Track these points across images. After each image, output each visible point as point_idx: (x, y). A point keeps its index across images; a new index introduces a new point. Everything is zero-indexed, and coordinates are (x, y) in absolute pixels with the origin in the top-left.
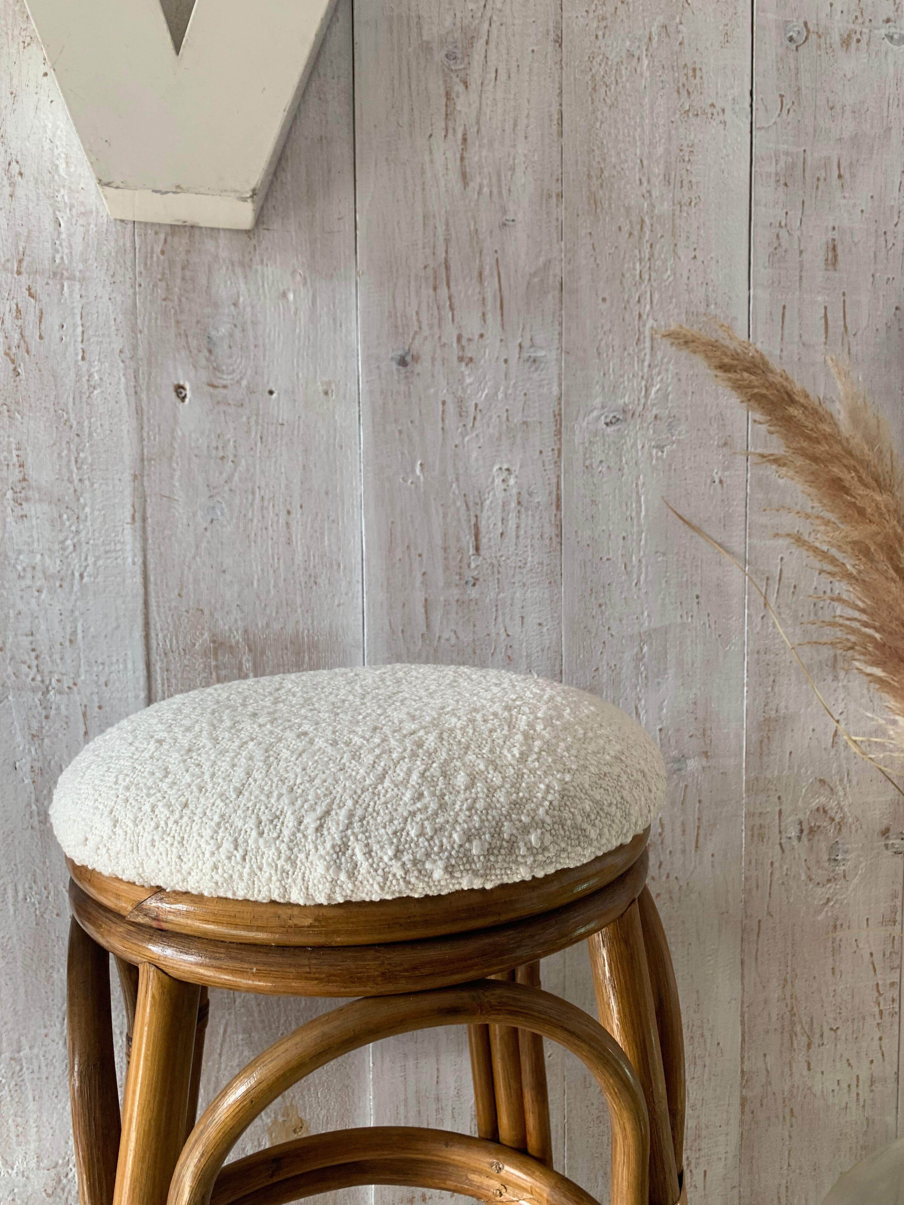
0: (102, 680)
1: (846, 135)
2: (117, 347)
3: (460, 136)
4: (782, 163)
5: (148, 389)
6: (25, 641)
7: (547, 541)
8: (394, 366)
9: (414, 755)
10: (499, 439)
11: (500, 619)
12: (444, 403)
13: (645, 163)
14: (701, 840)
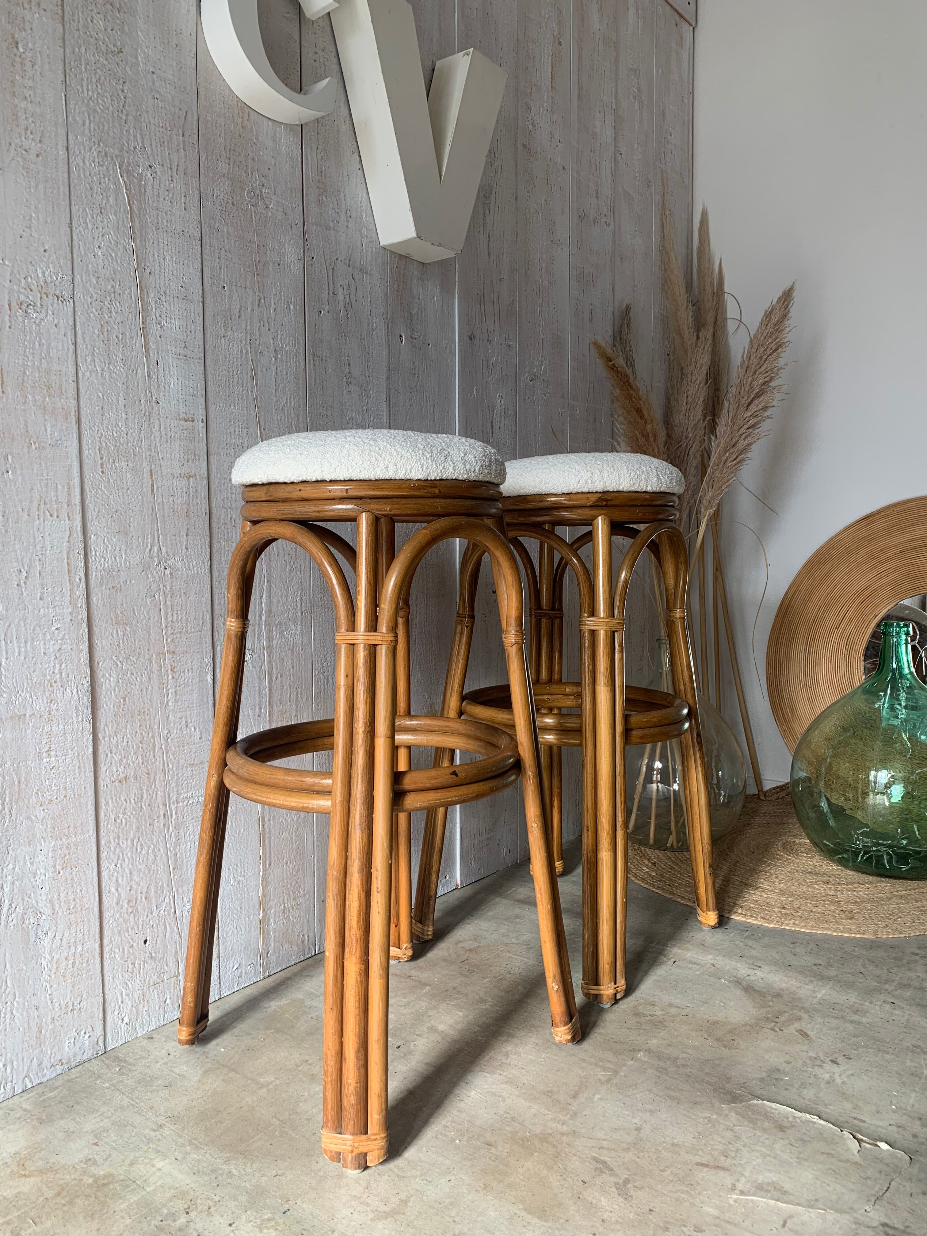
2: (382, 311)
3: (488, 234)
4: (577, 271)
7: (513, 433)
8: (467, 339)
10: (499, 381)
12: (483, 360)
13: (541, 260)
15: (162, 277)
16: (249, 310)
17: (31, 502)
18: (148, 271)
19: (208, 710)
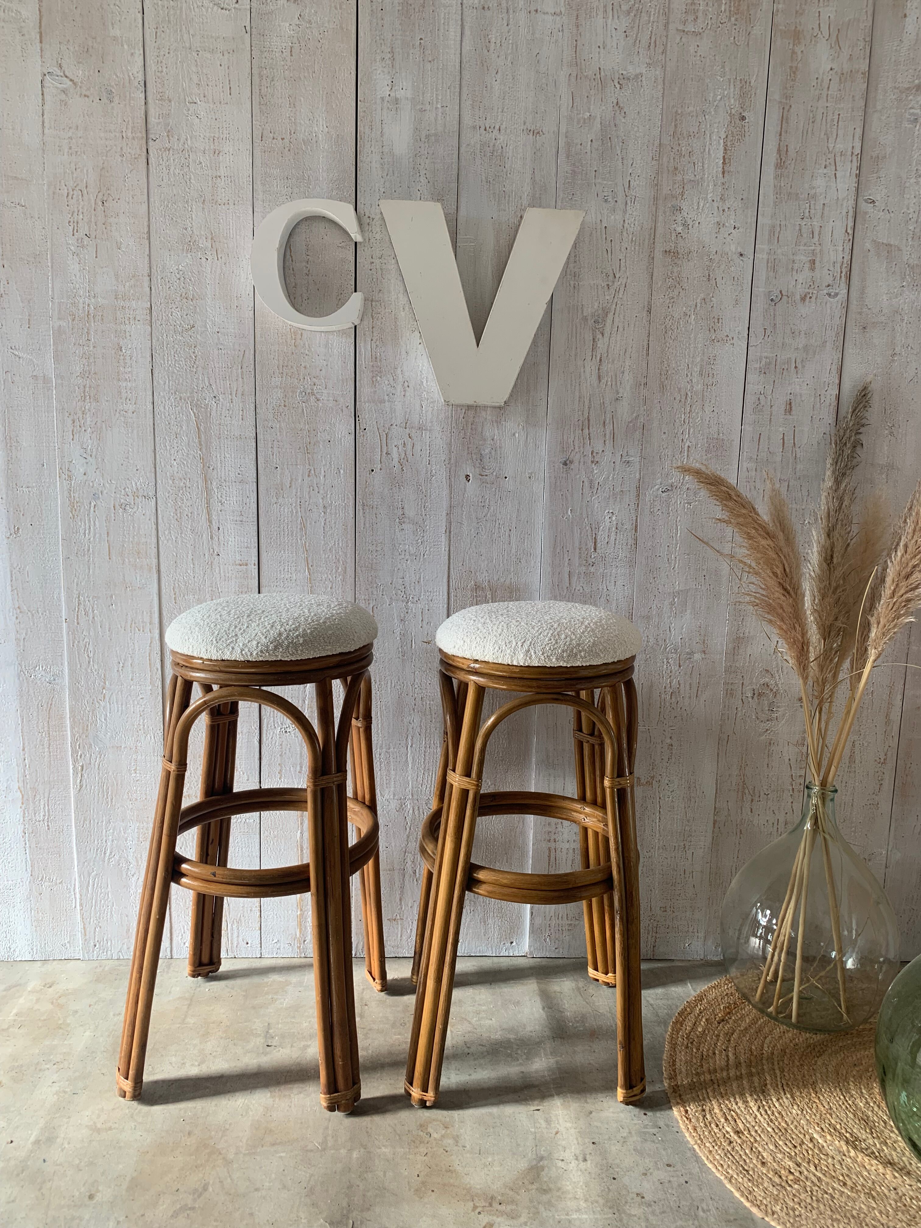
0: (430, 598)
1: (800, 346)
2: (443, 459)
3: (598, 358)
4: (763, 362)
5: (455, 477)
6: (400, 581)
7: (630, 547)
8: (562, 465)
9: (550, 629)
10: (609, 498)
11: (604, 582)
12: (583, 482)
13: (690, 366)
14: (699, 693)
15: (223, 470)
16: (299, 481)
17: (126, 622)
18: (211, 468)
19: (254, 762)
